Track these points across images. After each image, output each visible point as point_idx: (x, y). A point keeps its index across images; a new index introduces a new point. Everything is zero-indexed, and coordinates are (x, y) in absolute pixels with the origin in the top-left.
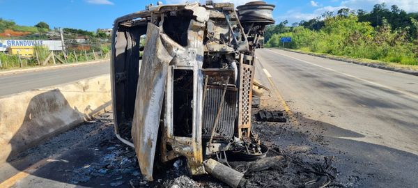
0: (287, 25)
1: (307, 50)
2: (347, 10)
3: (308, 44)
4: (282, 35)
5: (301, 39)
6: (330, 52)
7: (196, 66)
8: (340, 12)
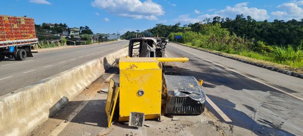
0: (180, 26)
1: (189, 44)
2: (219, 18)
3: (191, 41)
4: (176, 34)
5: (187, 37)
6: (201, 46)
7: (154, 51)
8: (215, 18)
